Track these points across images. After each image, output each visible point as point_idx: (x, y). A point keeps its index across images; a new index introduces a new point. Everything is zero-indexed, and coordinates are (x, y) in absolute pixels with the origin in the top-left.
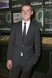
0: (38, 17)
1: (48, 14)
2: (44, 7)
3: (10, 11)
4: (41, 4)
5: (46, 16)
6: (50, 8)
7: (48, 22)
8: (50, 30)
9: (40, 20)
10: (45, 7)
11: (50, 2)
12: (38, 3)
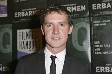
0: (76, 38)
1: (102, 31)
2: (90, 16)
3: (10, 25)
4: (84, 8)
5: (95, 37)
6: (104, 17)
7: (101, 51)
8: (107, 69)
9: (82, 45)
10: (92, 16)
11: (104, 6)
12: (76, 6)
